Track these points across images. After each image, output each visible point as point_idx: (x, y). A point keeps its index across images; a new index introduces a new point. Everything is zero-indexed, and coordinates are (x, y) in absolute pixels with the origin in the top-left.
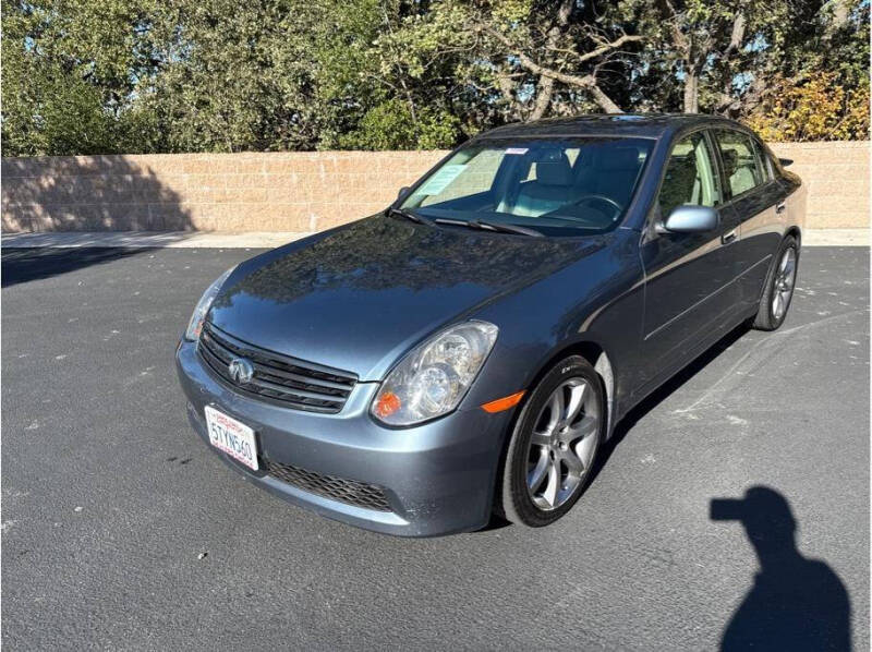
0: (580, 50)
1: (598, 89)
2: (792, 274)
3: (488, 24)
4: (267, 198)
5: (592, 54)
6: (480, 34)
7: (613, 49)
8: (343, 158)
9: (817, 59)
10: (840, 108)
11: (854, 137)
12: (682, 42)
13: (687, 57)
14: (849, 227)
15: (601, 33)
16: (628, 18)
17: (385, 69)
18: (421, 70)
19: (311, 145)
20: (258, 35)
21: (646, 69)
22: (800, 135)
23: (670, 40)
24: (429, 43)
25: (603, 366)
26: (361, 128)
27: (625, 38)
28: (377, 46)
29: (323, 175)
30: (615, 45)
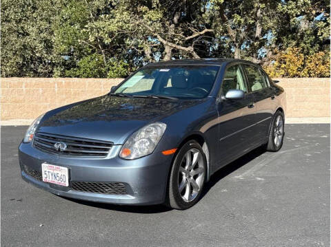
0: (185, 35)
1: (194, 53)
2: (282, 127)
3: (142, 21)
4: (24, 101)
5: (191, 37)
6: (138, 25)
7: (201, 35)
8: (68, 81)
9: (294, 43)
10: (303, 63)
11: (310, 76)
12: (232, 33)
13: (234, 40)
14: (312, 117)
15: (195, 28)
16: (207, 22)
17: (91, 39)
18: (110, 40)
19: (49, 74)
20: (20, 20)
21: (217, 47)
22: (287, 75)
23: (227, 32)
24: (113, 28)
25: (205, 148)
26: (78, 67)
27: (206, 30)
28: (87, 28)
29: (56, 90)
30: (201, 33)
